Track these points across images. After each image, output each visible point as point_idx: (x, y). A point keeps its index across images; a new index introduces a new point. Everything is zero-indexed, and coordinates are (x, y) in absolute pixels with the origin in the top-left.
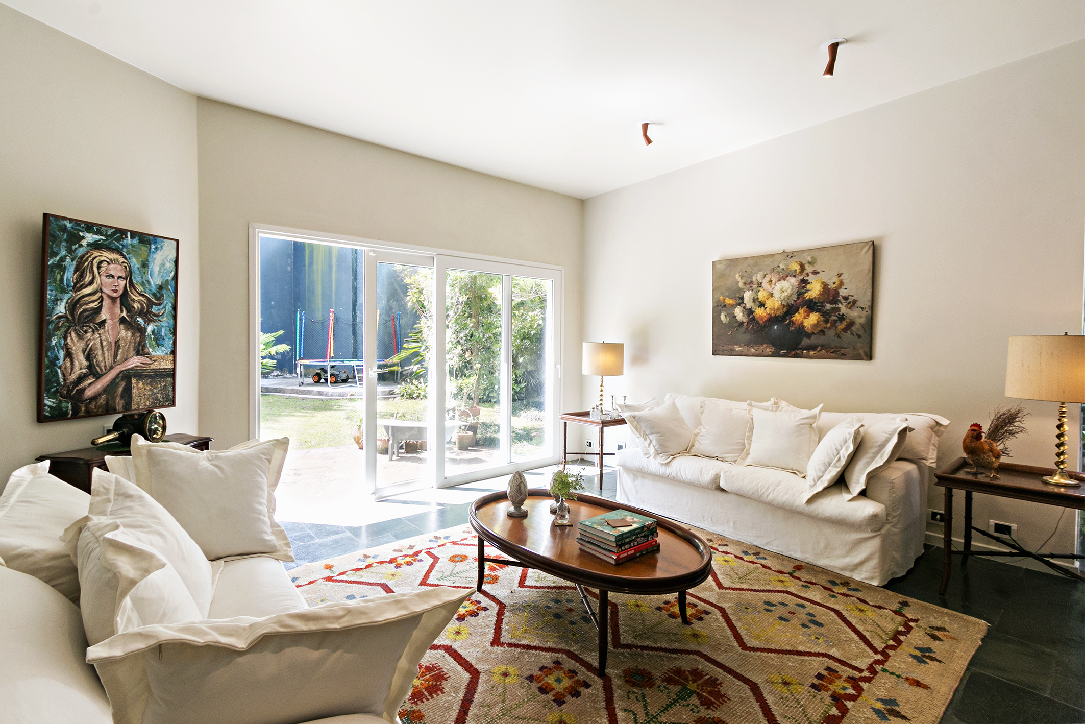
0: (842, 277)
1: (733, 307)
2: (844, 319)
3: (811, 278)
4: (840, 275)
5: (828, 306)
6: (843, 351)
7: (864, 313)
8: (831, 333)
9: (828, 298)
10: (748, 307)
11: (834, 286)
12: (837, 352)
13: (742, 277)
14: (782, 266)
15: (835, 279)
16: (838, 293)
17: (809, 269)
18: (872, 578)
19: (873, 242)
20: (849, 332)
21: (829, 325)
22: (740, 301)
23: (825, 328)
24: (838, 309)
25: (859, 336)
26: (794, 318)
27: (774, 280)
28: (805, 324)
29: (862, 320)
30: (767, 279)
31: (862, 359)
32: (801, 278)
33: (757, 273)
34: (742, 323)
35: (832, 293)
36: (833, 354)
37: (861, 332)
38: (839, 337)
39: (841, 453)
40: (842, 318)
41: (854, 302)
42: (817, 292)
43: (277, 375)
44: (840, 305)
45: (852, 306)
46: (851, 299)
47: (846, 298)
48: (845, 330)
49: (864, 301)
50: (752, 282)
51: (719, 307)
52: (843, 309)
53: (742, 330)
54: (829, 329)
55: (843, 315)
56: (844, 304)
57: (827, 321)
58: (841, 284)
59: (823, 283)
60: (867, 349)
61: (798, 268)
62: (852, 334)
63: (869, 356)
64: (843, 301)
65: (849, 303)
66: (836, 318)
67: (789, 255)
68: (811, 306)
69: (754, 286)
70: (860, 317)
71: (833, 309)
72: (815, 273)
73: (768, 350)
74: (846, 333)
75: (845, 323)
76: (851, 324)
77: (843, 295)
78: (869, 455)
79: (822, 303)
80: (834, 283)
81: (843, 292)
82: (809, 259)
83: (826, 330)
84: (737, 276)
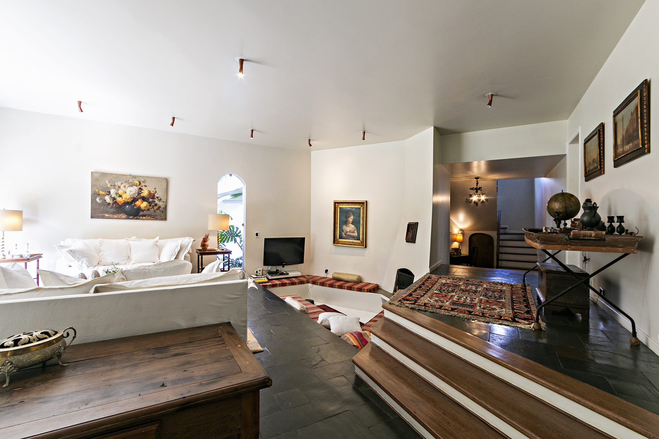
0: (156, 190)
1: (104, 195)
2: (157, 205)
3: (143, 188)
4: (155, 189)
5: (151, 200)
6: (156, 217)
7: (164, 204)
8: (152, 210)
9: (151, 197)
10: (113, 196)
11: (153, 192)
12: (154, 217)
13: (109, 182)
14: (130, 181)
15: (153, 190)
16: (155, 195)
17: (143, 184)
19: (167, 178)
20: (159, 210)
21: (151, 207)
22: (108, 193)
23: (149, 208)
24: (155, 201)
25: (162, 212)
26: (136, 203)
27: (127, 186)
28: (141, 206)
29: (163, 206)
30: (123, 185)
31: (164, 220)
32: (139, 187)
33: (118, 182)
34: (109, 204)
35: (152, 195)
36: (153, 219)
37: (163, 211)
38: (155, 212)
40: (156, 205)
41: (161, 199)
42: (146, 194)
44: (155, 200)
45: (160, 201)
46: (159, 198)
47: (158, 198)
48: (157, 209)
49: (164, 199)
50: (115, 185)
51: (95, 195)
52: (157, 202)
53: (109, 207)
54: (151, 208)
55: (157, 204)
56: (157, 200)
57: (150, 206)
58: (156, 192)
59: (149, 191)
60: (165, 217)
61: (138, 183)
62: (160, 211)
64: (156, 198)
65: (159, 199)
66: (154, 205)
67: (135, 177)
68: (144, 199)
69: (116, 187)
70: (163, 205)
71: (153, 201)
72: (145, 186)
73: (124, 216)
74: (158, 210)
75: (157, 207)
76: (159, 207)
77: (157, 196)
79: (148, 198)
80: (153, 191)
81: (156, 195)
82: (143, 180)
83: (150, 209)
84: (107, 181)
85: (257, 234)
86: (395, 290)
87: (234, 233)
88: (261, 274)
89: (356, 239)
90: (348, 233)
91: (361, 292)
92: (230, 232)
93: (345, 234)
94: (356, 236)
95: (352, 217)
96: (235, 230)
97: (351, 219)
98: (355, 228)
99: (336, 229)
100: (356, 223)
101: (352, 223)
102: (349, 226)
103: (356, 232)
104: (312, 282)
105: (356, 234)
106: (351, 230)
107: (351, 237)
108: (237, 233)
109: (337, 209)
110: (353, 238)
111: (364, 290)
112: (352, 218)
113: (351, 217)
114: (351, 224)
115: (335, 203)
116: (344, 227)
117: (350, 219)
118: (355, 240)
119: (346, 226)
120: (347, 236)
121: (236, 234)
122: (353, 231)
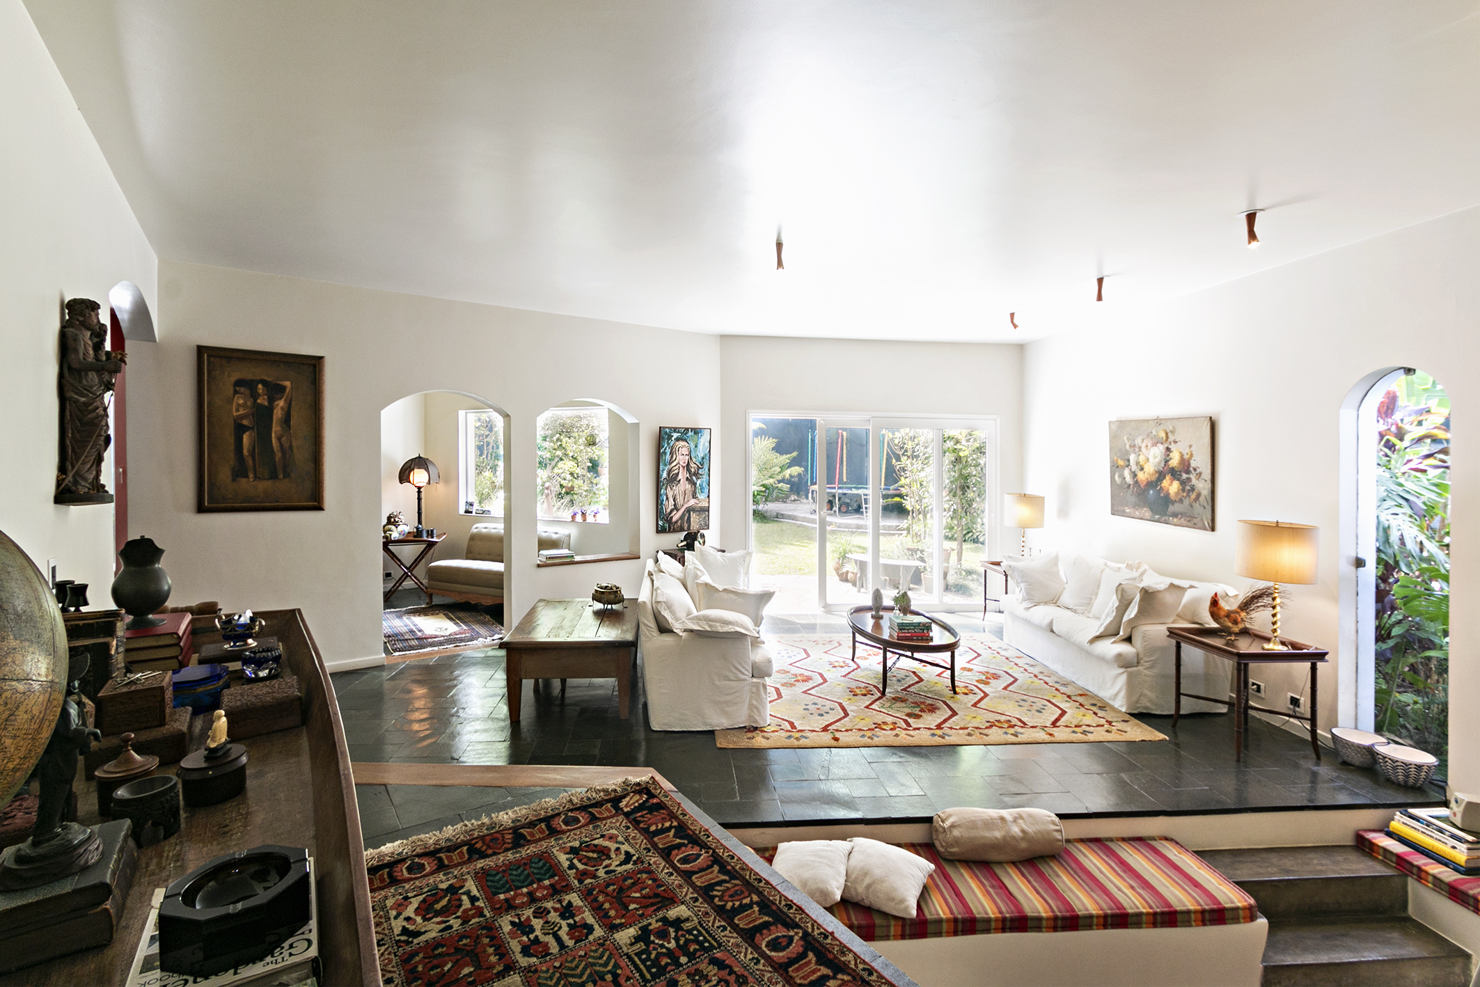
0: (1192, 449)
1: (1123, 468)
2: (1194, 490)
3: (1172, 447)
4: (1190, 446)
5: (1185, 476)
6: (1194, 520)
7: (1208, 488)
8: (1186, 502)
9: (1184, 468)
10: (1133, 470)
11: (1187, 456)
12: (1191, 521)
13: (1128, 439)
14: (1154, 433)
15: (1188, 450)
16: (1190, 464)
17: (1171, 438)
19: (1211, 418)
20: (1198, 503)
21: (1184, 494)
22: (1127, 463)
23: (1182, 496)
24: (1191, 480)
25: (1204, 508)
26: (1163, 485)
27: (1149, 445)
28: (1170, 491)
29: (1207, 493)
30: (1145, 444)
31: (1209, 530)
32: (1166, 445)
33: (1138, 437)
34: (1130, 485)
35: (1186, 463)
38: (1191, 506)
40: (1193, 488)
41: (1200, 474)
42: (1177, 461)
43: (795, 500)
44: (1192, 476)
45: (1198, 478)
46: (1198, 471)
47: (1195, 470)
48: (1196, 500)
49: (1208, 477)
50: (1135, 446)
51: (1115, 467)
52: (1194, 480)
53: (1130, 491)
54: (1186, 498)
55: (1194, 485)
56: (1194, 475)
57: (1183, 490)
59: (1180, 453)
60: (1213, 521)
61: (1163, 435)
62: (1200, 504)
63: (1213, 528)
64: (1193, 472)
65: (1197, 475)
66: (1189, 488)
67: (1159, 421)
68: (1174, 473)
69: (1137, 450)
70: (1206, 490)
71: (1187, 478)
72: (1175, 442)
73: (1147, 514)
74: (1196, 503)
75: (1195, 494)
76: (1198, 495)
77: (1193, 466)
79: (1180, 472)
80: (1187, 454)
81: (1193, 464)
82: (1171, 428)
83: (1183, 499)
84: (1125, 438)
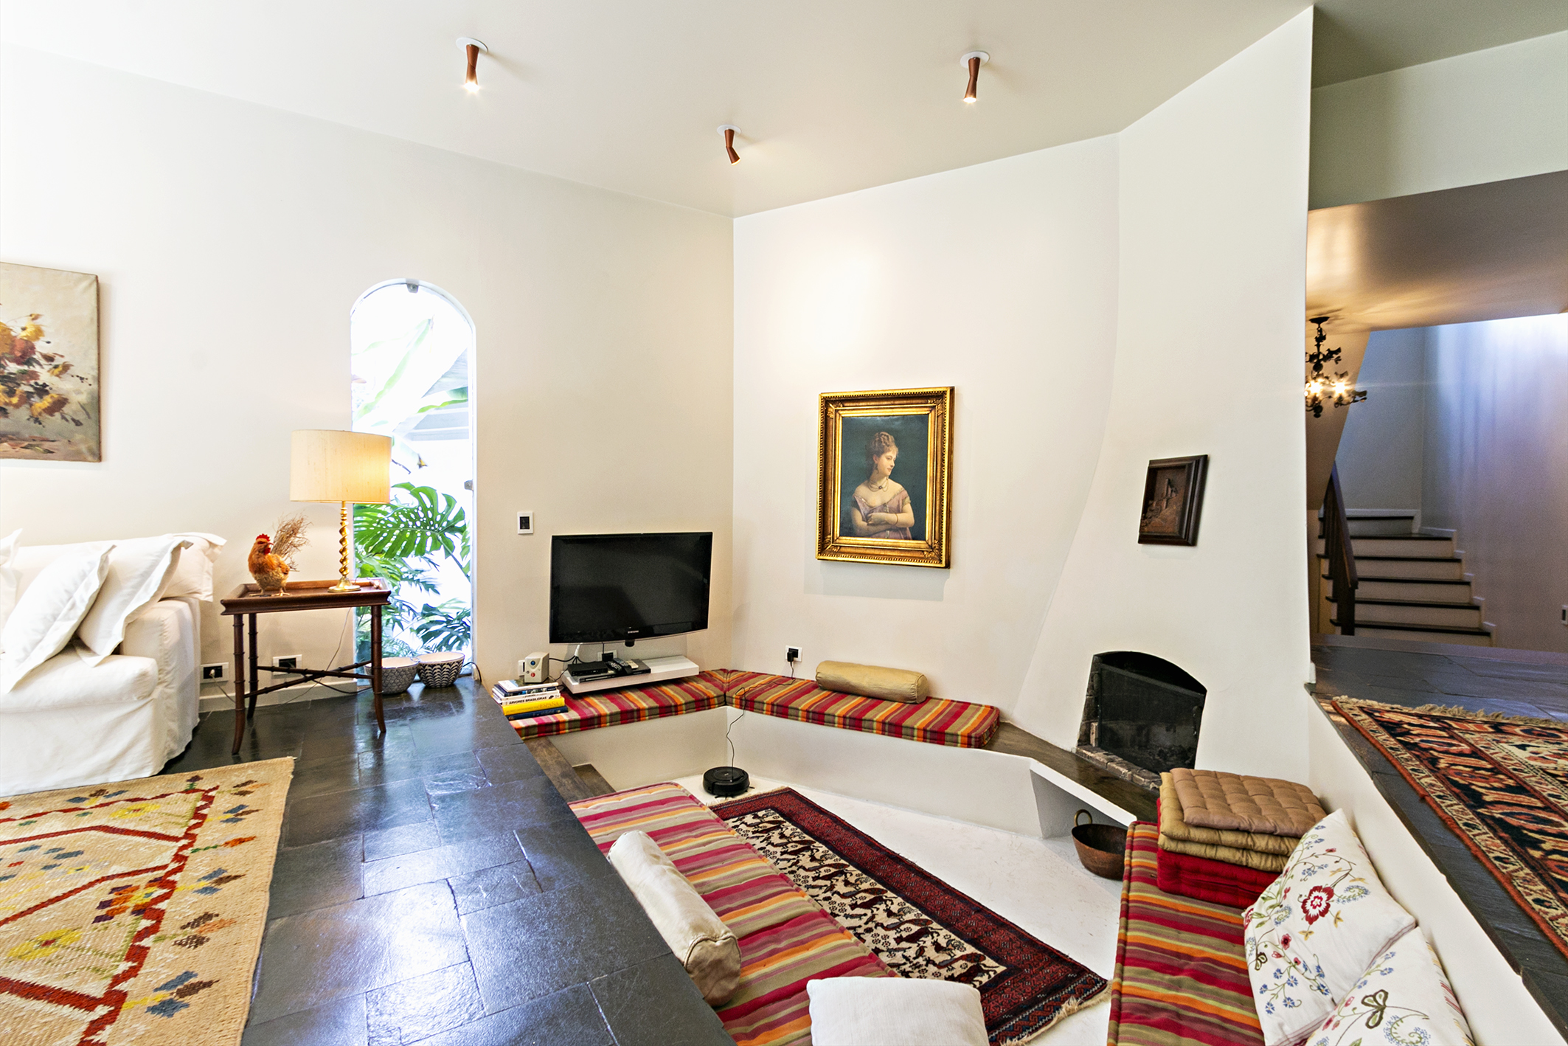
0: (39, 322)
2: (47, 393)
4: (35, 318)
5: (13, 368)
6: (47, 445)
7: (84, 387)
8: (21, 414)
9: (11, 353)
11: (24, 334)
12: (33, 446)
15: (26, 322)
16: (33, 348)
18: (142, 768)
19: (97, 277)
20: (57, 415)
21: (15, 400)
23: (6, 404)
24: (34, 375)
25: (78, 423)
29: (83, 398)
31: (85, 460)
35: (19, 346)
36: (27, 451)
37: (81, 417)
38: (37, 420)
39: (76, 596)
40: (42, 390)
41: (66, 367)
44: (37, 368)
45: (61, 373)
46: (58, 361)
47: (49, 359)
48: (51, 410)
49: (84, 366)
52: (44, 375)
54: (17, 406)
55: (45, 385)
56: (47, 368)
58: (39, 333)
60: (93, 444)
62: (63, 418)
63: (98, 456)
64: (43, 362)
65: (56, 367)
66: (31, 390)
70: (79, 392)
71: (24, 373)
74: (52, 415)
75: (48, 399)
76: (60, 403)
77: (45, 352)
78: (126, 591)
80: (24, 329)
81: (41, 347)
83: (10, 409)
85: (525, 522)
86: (1084, 739)
87: (438, 518)
88: (539, 678)
89: (909, 534)
90: (877, 515)
91: (943, 744)
92: (422, 515)
93: (866, 519)
94: (907, 524)
95: (893, 453)
96: (442, 506)
97: (888, 460)
98: (906, 492)
99: (830, 498)
100: (910, 475)
101: (894, 476)
102: (880, 488)
103: (908, 507)
104: (741, 699)
105: (907, 517)
106: (887, 500)
107: (890, 530)
108: (451, 518)
109: (831, 423)
110: (897, 530)
111: (954, 738)
112: (894, 457)
113: (889, 454)
114: (890, 477)
115: (827, 402)
116: (862, 491)
117: (884, 459)
118: (906, 539)
119: (869, 486)
120: (871, 525)
121: (445, 524)
122: (895, 505)
